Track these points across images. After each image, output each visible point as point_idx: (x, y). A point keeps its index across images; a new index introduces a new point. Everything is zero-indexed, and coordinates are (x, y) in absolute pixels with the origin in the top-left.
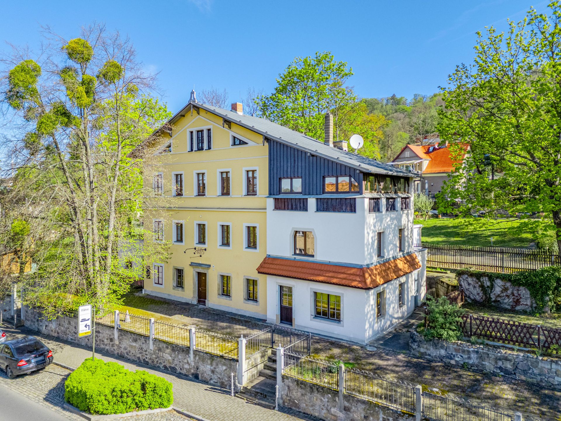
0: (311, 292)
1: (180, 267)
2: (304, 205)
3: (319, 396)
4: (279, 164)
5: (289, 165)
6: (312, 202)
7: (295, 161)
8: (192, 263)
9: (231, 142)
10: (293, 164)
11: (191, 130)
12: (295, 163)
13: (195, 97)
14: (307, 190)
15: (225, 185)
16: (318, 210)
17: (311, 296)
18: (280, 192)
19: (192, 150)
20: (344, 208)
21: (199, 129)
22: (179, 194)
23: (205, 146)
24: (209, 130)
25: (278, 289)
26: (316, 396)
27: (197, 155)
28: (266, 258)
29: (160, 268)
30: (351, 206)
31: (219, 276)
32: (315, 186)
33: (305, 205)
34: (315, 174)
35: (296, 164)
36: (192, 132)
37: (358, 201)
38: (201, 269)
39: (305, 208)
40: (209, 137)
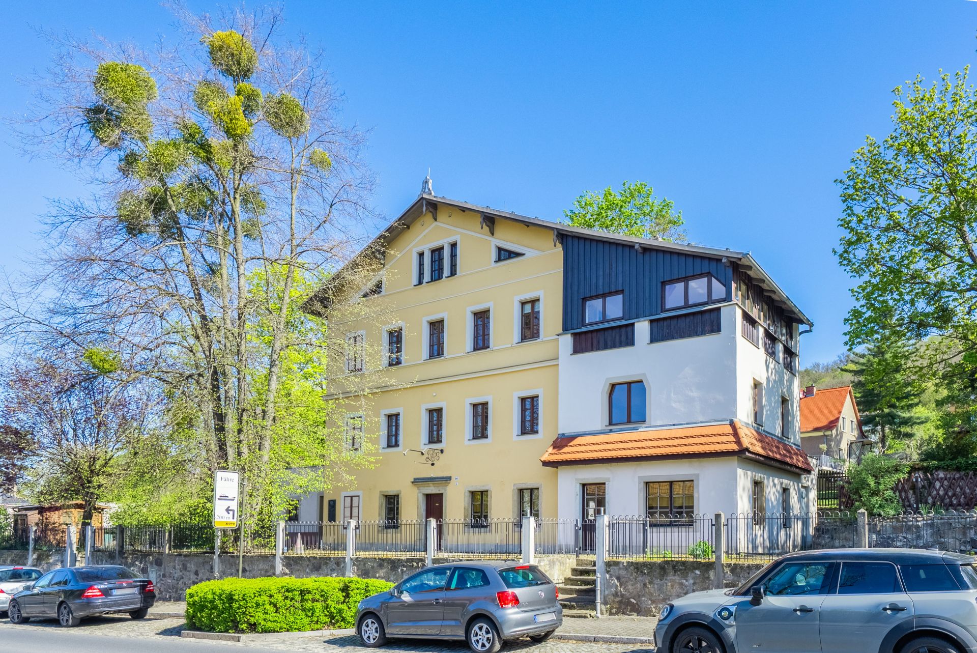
0: (639, 483)
1: (392, 490)
2: (627, 338)
3: (677, 578)
4: (582, 276)
5: (601, 273)
6: (642, 328)
7: (611, 265)
8: (415, 479)
9: (494, 255)
10: (608, 271)
11: (420, 249)
12: (611, 269)
13: (431, 188)
14: (633, 311)
15: (481, 332)
16: (653, 340)
17: (640, 490)
18: (583, 324)
19: (420, 282)
20: (699, 329)
21: (435, 244)
22: (395, 363)
23: (446, 271)
24: (454, 246)
25: (578, 490)
26: (671, 581)
27: (431, 290)
28: (557, 439)
29: (355, 500)
30: (712, 325)
31: (468, 494)
32: (648, 301)
33: (630, 337)
34: (648, 280)
35: (614, 269)
36: (421, 255)
37: (724, 313)
38: (432, 488)
39: (630, 342)
40: (453, 256)
